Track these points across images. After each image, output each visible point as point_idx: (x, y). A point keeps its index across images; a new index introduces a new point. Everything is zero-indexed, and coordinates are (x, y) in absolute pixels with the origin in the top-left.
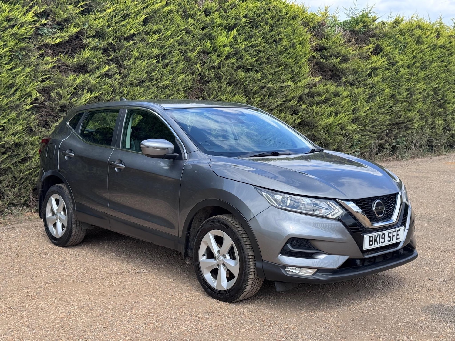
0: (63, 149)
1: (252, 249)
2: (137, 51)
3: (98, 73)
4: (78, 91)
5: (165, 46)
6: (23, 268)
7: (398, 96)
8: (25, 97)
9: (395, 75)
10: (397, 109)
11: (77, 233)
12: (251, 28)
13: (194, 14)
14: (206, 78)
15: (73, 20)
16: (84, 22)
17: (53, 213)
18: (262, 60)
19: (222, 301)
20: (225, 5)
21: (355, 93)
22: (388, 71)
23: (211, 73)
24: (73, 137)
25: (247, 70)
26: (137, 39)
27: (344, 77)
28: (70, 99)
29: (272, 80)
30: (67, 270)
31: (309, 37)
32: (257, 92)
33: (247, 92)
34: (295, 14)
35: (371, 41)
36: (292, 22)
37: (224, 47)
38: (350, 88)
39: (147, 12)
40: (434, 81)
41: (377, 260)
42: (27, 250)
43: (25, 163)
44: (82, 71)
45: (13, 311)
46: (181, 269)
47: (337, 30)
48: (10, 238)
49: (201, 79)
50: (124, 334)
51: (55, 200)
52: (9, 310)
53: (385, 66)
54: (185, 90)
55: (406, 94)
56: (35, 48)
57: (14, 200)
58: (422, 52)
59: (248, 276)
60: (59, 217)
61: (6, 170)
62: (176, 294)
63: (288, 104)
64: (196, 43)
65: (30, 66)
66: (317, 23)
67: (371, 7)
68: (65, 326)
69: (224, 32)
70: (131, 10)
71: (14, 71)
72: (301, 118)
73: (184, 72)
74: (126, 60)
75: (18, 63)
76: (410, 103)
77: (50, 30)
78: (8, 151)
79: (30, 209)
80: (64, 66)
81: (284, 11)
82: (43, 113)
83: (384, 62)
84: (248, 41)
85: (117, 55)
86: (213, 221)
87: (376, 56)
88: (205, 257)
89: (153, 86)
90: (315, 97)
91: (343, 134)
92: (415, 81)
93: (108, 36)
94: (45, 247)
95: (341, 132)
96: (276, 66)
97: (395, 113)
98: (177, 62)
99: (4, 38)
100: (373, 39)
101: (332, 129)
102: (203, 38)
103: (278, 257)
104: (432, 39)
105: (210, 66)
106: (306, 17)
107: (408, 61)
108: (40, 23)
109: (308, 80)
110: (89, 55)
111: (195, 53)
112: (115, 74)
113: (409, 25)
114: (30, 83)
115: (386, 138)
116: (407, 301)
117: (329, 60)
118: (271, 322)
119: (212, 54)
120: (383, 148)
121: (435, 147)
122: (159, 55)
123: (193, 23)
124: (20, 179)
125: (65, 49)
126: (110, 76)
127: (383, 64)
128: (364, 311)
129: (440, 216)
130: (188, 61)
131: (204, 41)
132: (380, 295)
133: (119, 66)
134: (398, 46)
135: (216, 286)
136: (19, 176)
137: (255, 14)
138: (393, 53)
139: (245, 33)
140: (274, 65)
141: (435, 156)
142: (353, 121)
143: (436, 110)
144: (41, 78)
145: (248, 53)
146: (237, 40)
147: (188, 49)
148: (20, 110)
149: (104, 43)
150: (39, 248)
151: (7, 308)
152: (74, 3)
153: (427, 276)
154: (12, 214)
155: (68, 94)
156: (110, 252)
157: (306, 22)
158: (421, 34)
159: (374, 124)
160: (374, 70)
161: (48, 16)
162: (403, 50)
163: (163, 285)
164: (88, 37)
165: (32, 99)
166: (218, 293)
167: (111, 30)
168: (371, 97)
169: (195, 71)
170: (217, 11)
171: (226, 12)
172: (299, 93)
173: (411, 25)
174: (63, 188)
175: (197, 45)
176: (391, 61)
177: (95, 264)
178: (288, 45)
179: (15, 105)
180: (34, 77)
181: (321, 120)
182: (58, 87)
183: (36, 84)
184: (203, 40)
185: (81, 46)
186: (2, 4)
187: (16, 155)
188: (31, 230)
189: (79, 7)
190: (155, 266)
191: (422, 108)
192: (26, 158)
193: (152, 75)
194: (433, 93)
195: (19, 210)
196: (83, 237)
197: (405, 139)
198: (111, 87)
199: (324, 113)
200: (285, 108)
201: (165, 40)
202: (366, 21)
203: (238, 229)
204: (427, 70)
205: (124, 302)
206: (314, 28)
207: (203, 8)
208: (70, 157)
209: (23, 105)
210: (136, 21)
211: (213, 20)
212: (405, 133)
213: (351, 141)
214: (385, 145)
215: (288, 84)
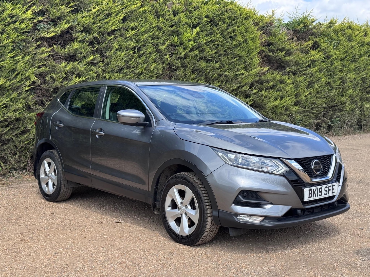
0: (54, 121)
1: (210, 201)
2: (117, 44)
3: (85, 61)
4: (69, 76)
5: (140, 40)
6: (20, 219)
7: (332, 84)
8: (25, 80)
9: (330, 66)
10: (332, 95)
11: (65, 191)
12: (211, 26)
13: (164, 14)
14: (174, 67)
15: (65, 18)
16: (74, 20)
17: (46, 174)
18: (220, 52)
19: (184, 245)
20: (189, 8)
21: (297, 81)
22: (324, 63)
23: (178, 63)
24: (62, 110)
25: (208, 61)
26: (117, 34)
27: (288, 68)
28: (62, 83)
29: (228, 69)
30: (56, 220)
31: (259, 34)
32: (215, 79)
33: (208, 78)
34: (247, 15)
35: (310, 38)
36: (245, 22)
37: (189, 42)
38: (293, 77)
39: (126, 12)
40: (363, 72)
41: (316, 211)
42: (24, 204)
43: (25, 135)
44: (72, 59)
45: (8, 252)
46: (151, 219)
47: (282, 29)
48: (10, 195)
49: (170, 67)
50: (100, 270)
51: (48, 163)
52: (6, 251)
53: (322, 59)
54: (157, 76)
55: (339, 82)
56: (33, 40)
57: (15, 165)
58: (352, 48)
59: (206, 223)
60: (50, 178)
61: (8, 140)
62: (146, 239)
63: (242, 89)
64: (166, 38)
65: (29, 55)
66: (265, 23)
67: (310, 12)
68: (51, 264)
69: (189, 29)
70: (112, 10)
71: (15, 59)
72: (252, 101)
73: (156, 61)
74: (108, 51)
75: (19, 52)
76: (343, 89)
77: (46, 26)
78: (10, 125)
79: (28, 173)
80: (57, 55)
81: (238, 12)
82: (39, 93)
83: (321, 55)
84: (209, 36)
85: (101, 47)
86: (177, 177)
87: (314, 51)
88: (171, 208)
89: (130, 72)
90: (264, 84)
91: (287, 114)
92: (347, 72)
93: (93, 31)
94: (39, 202)
95: (286, 113)
96: (232, 57)
97: (330, 97)
98: (150, 53)
99: (8, 31)
100: (312, 37)
101: (278, 110)
102: (171, 34)
103: (231, 207)
104: (360, 37)
105: (178, 57)
106: (256, 18)
107: (341, 55)
108: (38, 20)
109: (259, 69)
110: (77, 46)
111: (165, 46)
112: (99, 62)
113: (341, 25)
114: (29, 69)
115: (323, 118)
116: (340, 246)
117: (276, 53)
118: (226, 262)
119: (179, 47)
120: (321, 126)
121: (364, 126)
122: (135, 47)
123: (163, 21)
124: (20, 148)
125: (58, 41)
126: (95, 64)
127: (320, 57)
128: (304, 254)
129: (368, 180)
130: (159, 53)
131: (172, 37)
132: (318, 240)
133: (103, 56)
134: (332, 43)
135: (179, 232)
136: (20, 145)
137: (214, 14)
138: (328, 48)
139: (207, 30)
140: (230, 56)
141: (364, 133)
142: (296, 104)
143: (364, 96)
144: (38, 65)
145: (209, 46)
146: (200, 36)
147: (159, 42)
148: (20, 91)
149: (90, 36)
150: (34, 203)
151: (4, 249)
152: (65, 4)
153: (358, 226)
154: (13, 177)
155: (60, 79)
156: (93, 206)
157: (256, 23)
158: (351, 33)
159: (313, 107)
160: (313, 62)
161: (44, 14)
162: (336, 46)
163: (135, 232)
164: (77, 32)
165: (30, 82)
166: (181, 238)
167: (96, 26)
168: (311, 84)
169: (165, 60)
170: (183, 12)
171: (190, 13)
172: (250, 80)
173: (343, 26)
174: (54, 153)
175: (166, 39)
176: (327, 55)
177: (80, 215)
178: (242, 40)
179: (16, 86)
180: (32, 64)
181: (269, 103)
182: (52, 72)
183: (33, 70)
184: (172, 35)
185: (71, 39)
186: (6, 4)
187: (17, 128)
188: (29, 189)
189: (70, 7)
190: (129, 217)
191: (352, 94)
192: (26, 131)
193: (129, 63)
194: (361, 82)
195: (19, 173)
196: (70, 194)
197: (339, 119)
198: (95, 73)
199: (272, 97)
200: (240, 92)
201: (141, 35)
202: (306, 22)
203: (197, 184)
204: (357, 62)
205: (102, 245)
206: (263, 27)
207: (171, 9)
208: (60, 128)
209: (23, 87)
210: (117, 19)
211: (179, 19)
212: (339, 114)
213: (294, 120)
214: (322, 124)
215: (242, 72)
